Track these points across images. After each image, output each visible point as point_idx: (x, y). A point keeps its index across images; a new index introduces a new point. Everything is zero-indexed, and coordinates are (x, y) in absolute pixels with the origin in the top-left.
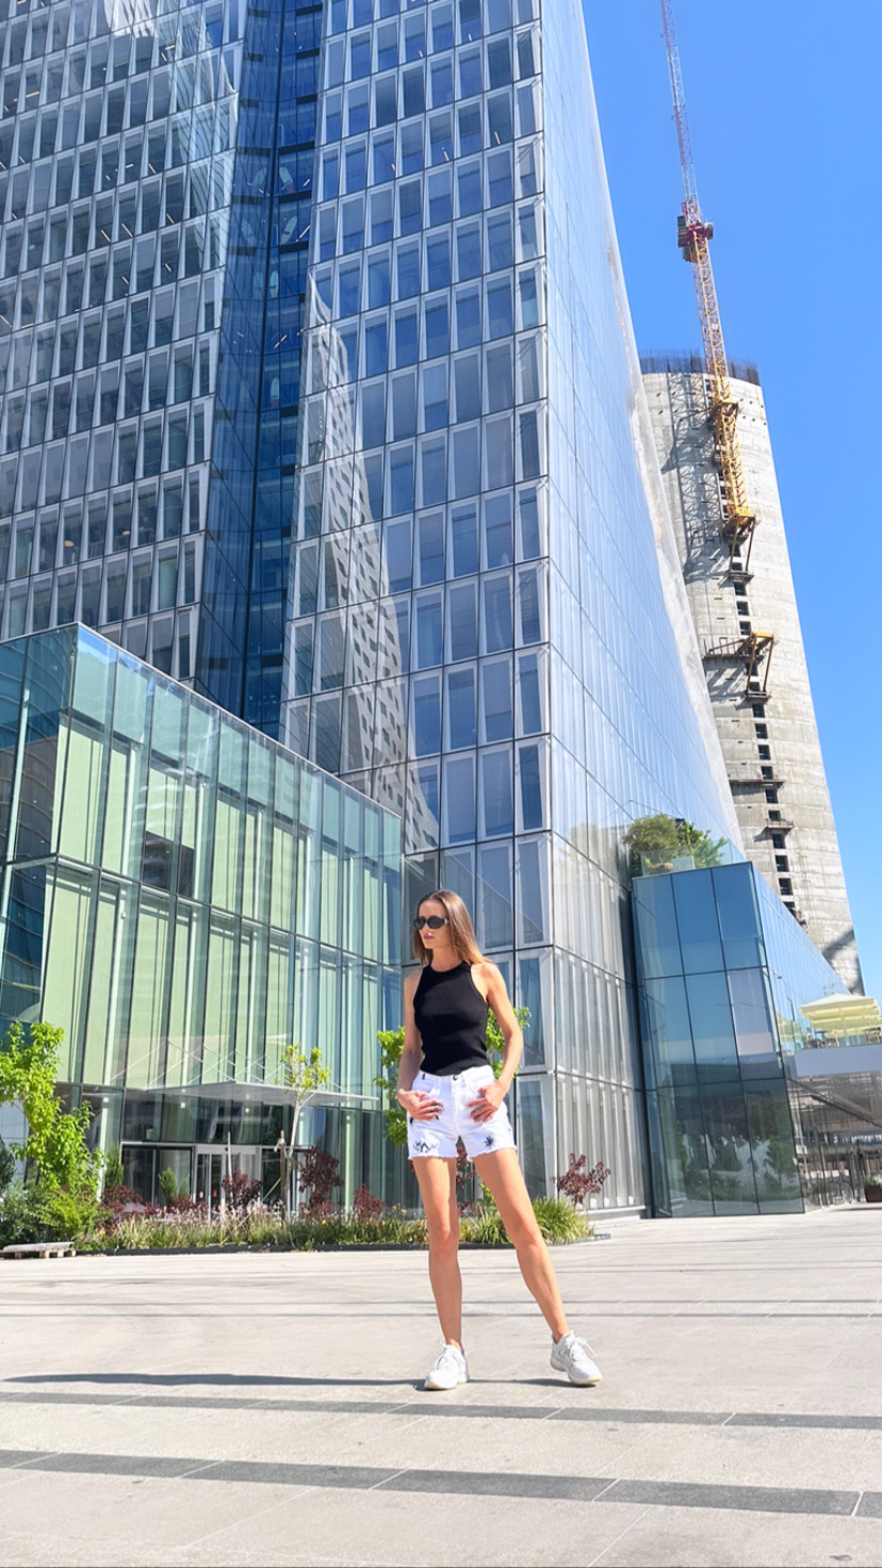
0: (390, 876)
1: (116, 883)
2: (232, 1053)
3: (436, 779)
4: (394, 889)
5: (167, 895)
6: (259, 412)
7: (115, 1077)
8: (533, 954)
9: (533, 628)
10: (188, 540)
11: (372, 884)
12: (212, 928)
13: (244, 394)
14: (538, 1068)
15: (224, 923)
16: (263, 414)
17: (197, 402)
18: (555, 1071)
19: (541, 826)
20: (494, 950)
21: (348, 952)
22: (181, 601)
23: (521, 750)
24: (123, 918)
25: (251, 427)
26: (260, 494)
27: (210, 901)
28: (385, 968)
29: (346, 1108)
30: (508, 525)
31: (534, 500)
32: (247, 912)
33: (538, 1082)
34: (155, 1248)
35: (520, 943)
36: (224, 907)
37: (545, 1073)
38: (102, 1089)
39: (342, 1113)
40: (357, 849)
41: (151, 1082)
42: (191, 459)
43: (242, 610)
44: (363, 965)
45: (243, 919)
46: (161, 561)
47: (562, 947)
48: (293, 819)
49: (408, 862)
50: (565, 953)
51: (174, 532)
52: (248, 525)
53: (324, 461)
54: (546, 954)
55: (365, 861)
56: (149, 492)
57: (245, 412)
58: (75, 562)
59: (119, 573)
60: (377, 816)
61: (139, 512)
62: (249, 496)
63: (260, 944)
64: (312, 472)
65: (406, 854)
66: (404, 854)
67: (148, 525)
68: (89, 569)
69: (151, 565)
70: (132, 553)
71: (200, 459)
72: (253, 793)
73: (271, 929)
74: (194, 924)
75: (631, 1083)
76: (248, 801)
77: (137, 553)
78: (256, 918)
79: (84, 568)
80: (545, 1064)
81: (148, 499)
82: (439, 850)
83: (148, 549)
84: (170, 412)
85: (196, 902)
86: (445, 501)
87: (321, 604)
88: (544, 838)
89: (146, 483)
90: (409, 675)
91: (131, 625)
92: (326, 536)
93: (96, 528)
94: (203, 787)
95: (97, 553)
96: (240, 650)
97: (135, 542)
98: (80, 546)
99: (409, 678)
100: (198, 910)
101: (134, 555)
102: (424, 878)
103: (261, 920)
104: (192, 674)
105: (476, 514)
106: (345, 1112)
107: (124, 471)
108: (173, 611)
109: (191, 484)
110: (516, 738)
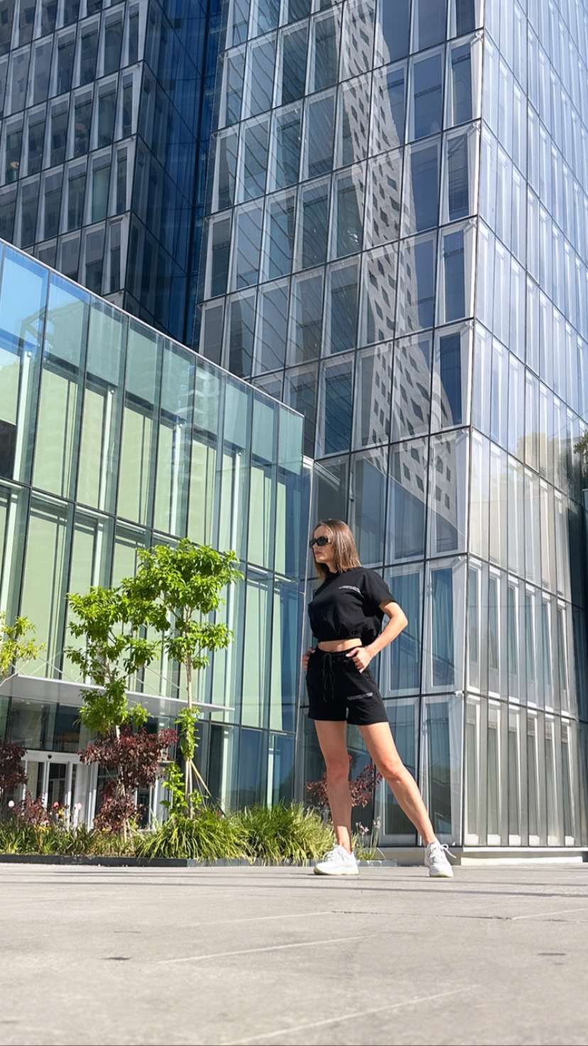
0: (290, 479)
2: (60, 653)
4: (295, 491)
8: (444, 564)
9: (460, 202)
10: (121, 146)
11: (261, 484)
14: (448, 688)
18: (464, 692)
19: (461, 423)
20: (404, 560)
23: (441, 339)
27: (31, 483)
28: (278, 577)
29: (224, 723)
30: (439, 88)
31: (467, 58)
32: (83, 500)
33: (445, 704)
35: (431, 551)
36: (60, 495)
37: (453, 693)
39: (217, 731)
40: (243, 446)
42: (125, 61)
43: (186, 226)
44: (247, 570)
45: (78, 507)
46: (94, 172)
47: (480, 557)
48: (152, 402)
49: (317, 467)
50: (484, 563)
51: (107, 140)
52: (193, 136)
53: (247, 41)
54: (459, 563)
55: (255, 460)
56: (85, 101)
57: (193, 18)
58: (15, 179)
59: (55, 186)
60: (272, 411)
61: (76, 122)
62: (195, 105)
63: (106, 534)
64: (235, 55)
65: (315, 459)
66: (313, 458)
67: (84, 137)
68: (29, 185)
69: (85, 175)
70: (68, 165)
71: (133, 61)
72: (94, 368)
73: (118, 521)
74: (13, 506)
75: (575, 714)
76: (90, 377)
77: (72, 165)
78: (102, 508)
79: (24, 184)
80: (454, 684)
81: (84, 108)
82: (350, 453)
83: (83, 159)
84: (106, 16)
85: (15, 483)
86: (371, 69)
87: (239, 196)
88: (462, 436)
89: (82, 91)
90: (326, 264)
91: (66, 239)
92: (247, 122)
93: (37, 144)
94: (28, 356)
95: (35, 168)
96: (183, 268)
97: (71, 154)
98: (20, 162)
99: (325, 268)
100: (18, 492)
101: (70, 167)
102: (340, 488)
103: (107, 511)
104: (122, 286)
105: (403, 79)
106: (221, 727)
107: (62, 81)
108: (105, 222)
109: (124, 89)
110: (436, 326)
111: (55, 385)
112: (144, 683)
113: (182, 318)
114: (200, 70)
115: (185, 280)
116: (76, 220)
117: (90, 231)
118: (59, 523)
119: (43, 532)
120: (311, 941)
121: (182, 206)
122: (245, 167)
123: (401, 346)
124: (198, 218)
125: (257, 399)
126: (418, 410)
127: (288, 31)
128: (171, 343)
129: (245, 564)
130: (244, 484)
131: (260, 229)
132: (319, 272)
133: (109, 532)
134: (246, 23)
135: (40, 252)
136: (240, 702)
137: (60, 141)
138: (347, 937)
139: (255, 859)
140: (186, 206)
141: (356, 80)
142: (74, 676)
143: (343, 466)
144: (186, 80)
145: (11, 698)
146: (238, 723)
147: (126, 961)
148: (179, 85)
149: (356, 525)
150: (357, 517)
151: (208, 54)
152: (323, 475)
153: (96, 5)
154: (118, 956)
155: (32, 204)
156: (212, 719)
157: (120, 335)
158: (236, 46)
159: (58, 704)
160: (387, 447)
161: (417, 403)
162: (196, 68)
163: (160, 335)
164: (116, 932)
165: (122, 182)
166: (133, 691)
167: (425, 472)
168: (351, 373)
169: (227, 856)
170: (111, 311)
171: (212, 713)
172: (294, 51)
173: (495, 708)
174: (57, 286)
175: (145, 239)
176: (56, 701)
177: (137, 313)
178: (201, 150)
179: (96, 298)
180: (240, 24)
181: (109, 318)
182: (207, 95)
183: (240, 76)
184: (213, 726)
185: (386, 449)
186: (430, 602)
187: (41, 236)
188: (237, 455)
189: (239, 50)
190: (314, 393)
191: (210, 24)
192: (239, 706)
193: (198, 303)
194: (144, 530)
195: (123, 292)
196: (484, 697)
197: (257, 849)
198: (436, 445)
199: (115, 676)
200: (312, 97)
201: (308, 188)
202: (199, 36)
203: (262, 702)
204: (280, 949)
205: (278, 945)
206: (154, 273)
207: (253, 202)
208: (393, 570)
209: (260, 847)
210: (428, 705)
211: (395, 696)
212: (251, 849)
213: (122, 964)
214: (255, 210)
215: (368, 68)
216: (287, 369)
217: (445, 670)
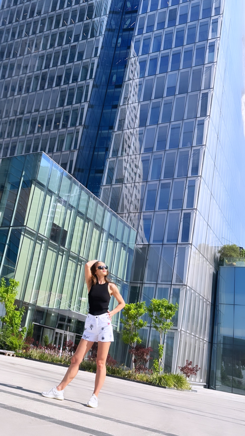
0: (130, 251)
1: (42, 238)
3: (151, 220)
5: (57, 245)
6: (108, 86)
7: (34, 300)
8: (178, 287)
9: (195, 170)
10: (78, 128)
11: (124, 253)
12: (70, 258)
13: (104, 79)
14: (175, 328)
15: (74, 258)
16: (109, 87)
17: (88, 81)
18: (181, 330)
19: (188, 242)
20: (163, 283)
21: (112, 274)
22: (72, 148)
23: (184, 213)
24: (43, 250)
25: (104, 91)
26: (103, 114)
27: (70, 249)
28: (124, 282)
31: (203, 124)
32: (81, 255)
33: (174, 333)
34: (41, 360)
35: (174, 282)
36: (74, 252)
37: (177, 330)
38: (29, 304)
41: (44, 305)
42: (83, 100)
45: (79, 257)
46: (68, 134)
47: (190, 286)
48: (100, 226)
49: (137, 247)
51: (73, 125)
52: (98, 124)
53: (128, 104)
54: (183, 287)
56: (67, 110)
58: (40, 131)
59: (54, 137)
60: (128, 229)
64: (123, 108)
65: (137, 243)
69: (64, 135)
71: (86, 101)
74: (64, 256)
75: (208, 340)
76: (87, 218)
77: (60, 131)
79: (43, 134)
80: (178, 327)
82: (149, 245)
83: (64, 130)
84: (78, 84)
85: (66, 248)
87: (119, 154)
88: (189, 246)
89: (67, 107)
92: (125, 130)
95: (48, 129)
97: (60, 127)
98: (43, 127)
100: (66, 251)
102: (142, 253)
104: (72, 173)
107: (60, 103)
108: (69, 151)
109: (81, 109)
116: (59, 148)
117: (64, 153)
129: (116, 277)
149: (148, 268)
153: (75, 80)
157: (96, 205)
158: (124, 105)
160: (162, 245)
165: (76, 139)
175: (81, 158)
180: (126, 98)
186: (172, 298)
193: (100, 185)
196: (185, 332)
208: (160, 285)
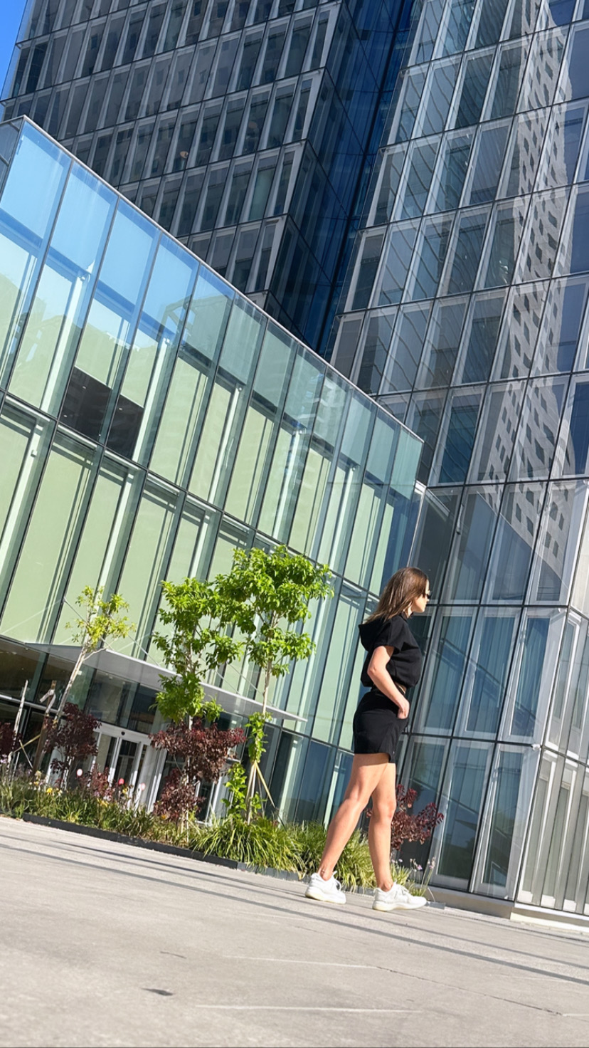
0: (400, 501)
1: (34, 418)
2: (148, 635)
3: (478, 409)
4: (402, 515)
5: (96, 446)
8: (542, 613)
10: (289, 149)
14: (525, 740)
17: (323, 9)
18: (541, 747)
20: (501, 602)
23: (578, 385)
24: (32, 455)
27: (148, 466)
28: (372, 597)
29: (294, 732)
32: (194, 490)
33: (520, 756)
35: (531, 598)
37: (530, 745)
39: (286, 738)
40: (358, 462)
42: (307, 67)
43: (339, 236)
44: (342, 585)
45: (188, 496)
46: (259, 171)
47: (581, 612)
48: (277, 405)
49: (429, 495)
50: (584, 619)
51: (276, 142)
52: (361, 148)
53: (431, 61)
54: (559, 614)
55: (367, 478)
56: (261, 100)
57: (380, 32)
58: (182, 168)
59: (219, 181)
60: (393, 432)
61: (249, 121)
62: (368, 118)
63: (210, 528)
64: (416, 73)
65: (428, 486)
66: (426, 485)
67: (255, 135)
68: (193, 176)
69: (249, 173)
70: (235, 161)
71: (315, 67)
72: (227, 364)
73: (225, 516)
74: (128, 486)
76: (221, 371)
77: (239, 161)
78: (211, 501)
79: (189, 175)
80: (533, 736)
81: (260, 106)
82: (464, 486)
83: (250, 158)
84: (296, 19)
85: (134, 463)
86: (550, 104)
87: (397, 214)
88: (583, 487)
89: (260, 90)
90: (472, 293)
91: (220, 234)
92: (417, 141)
93: (208, 137)
94: (166, 343)
95: (203, 161)
96: (329, 277)
97: (239, 151)
98: (189, 153)
99: (471, 297)
100: (134, 473)
101: (236, 164)
102: (448, 518)
103: (216, 505)
104: (267, 287)
105: (582, 119)
106: (291, 735)
107: (243, 78)
108: (261, 222)
109: (302, 93)
110: (574, 371)
111: (186, 374)
112: (224, 679)
113: (319, 326)
114: (379, 84)
115: (328, 289)
116: (234, 216)
117: (245, 229)
118: (168, 509)
119: (152, 515)
120: (354, 1008)
121: (338, 216)
122: (408, 185)
123: (534, 386)
124: (352, 231)
125: (380, 418)
126: (540, 452)
127: (473, 56)
128: (305, 350)
129: (340, 579)
130: (352, 500)
131: (411, 248)
132: (465, 299)
133: (215, 525)
134: (432, 42)
135: (194, 243)
136: (313, 714)
137: (230, 136)
138: (392, 1009)
139: (304, 875)
140: (342, 216)
141: (533, 113)
142: (156, 659)
143: (455, 497)
144: (364, 92)
145: (96, 670)
146: (309, 735)
147: (169, 997)
148: (355, 96)
149: (459, 558)
150: (460, 551)
151: (389, 70)
152: (434, 504)
153: (288, 7)
154: (161, 989)
155: (194, 196)
156: (284, 726)
157: (257, 335)
158: (419, 65)
159: (139, 684)
160: (503, 485)
161: (541, 446)
162: (376, 81)
163: (295, 340)
164: (162, 952)
165: (284, 184)
166: (212, 684)
167: (538, 517)
168: (479, 406)
169: (278, 867)
170: (252, 310)
171: (285, 721)
172: (476, 76)
173: (571, 768)
174: (205, 278)
175: (297, 244)
176: (137, 681)
177: (277, 316)
178: (366, 163)
179: (240, 296)
180: (427, 44)
181: (249, 316)
182: (382, 109)
183: (418, 95)
184: (283, 732)
185: (501, 487)
186: (521, 649)
187: (197, 227)
188: (351, 470)
189: (421, 69)
190: (438, 419)
191: (396, 39)
192: (312, 718)
193: (337, 314)
194: (248, 529)
195: (267, 292)
196: (562, 755)
197: (308, 866)
198: (554, 491)
199: (196, 668)
200: (487, 124)
201: (467, 215)
202: (383, 50)
203: (336, 718)
204: (323, 1012)
205: (320, 1007)
206: (300, 278)
207: (409, 221)
208: (488, 610)
209: (311, 864)
210: (503, 753)
211: (470, 737)
212: (303, 864)
213: (165, 1002)
214: (409, 230)
215: (547, 103)
216: (415, 392)
217: (526, 720)
